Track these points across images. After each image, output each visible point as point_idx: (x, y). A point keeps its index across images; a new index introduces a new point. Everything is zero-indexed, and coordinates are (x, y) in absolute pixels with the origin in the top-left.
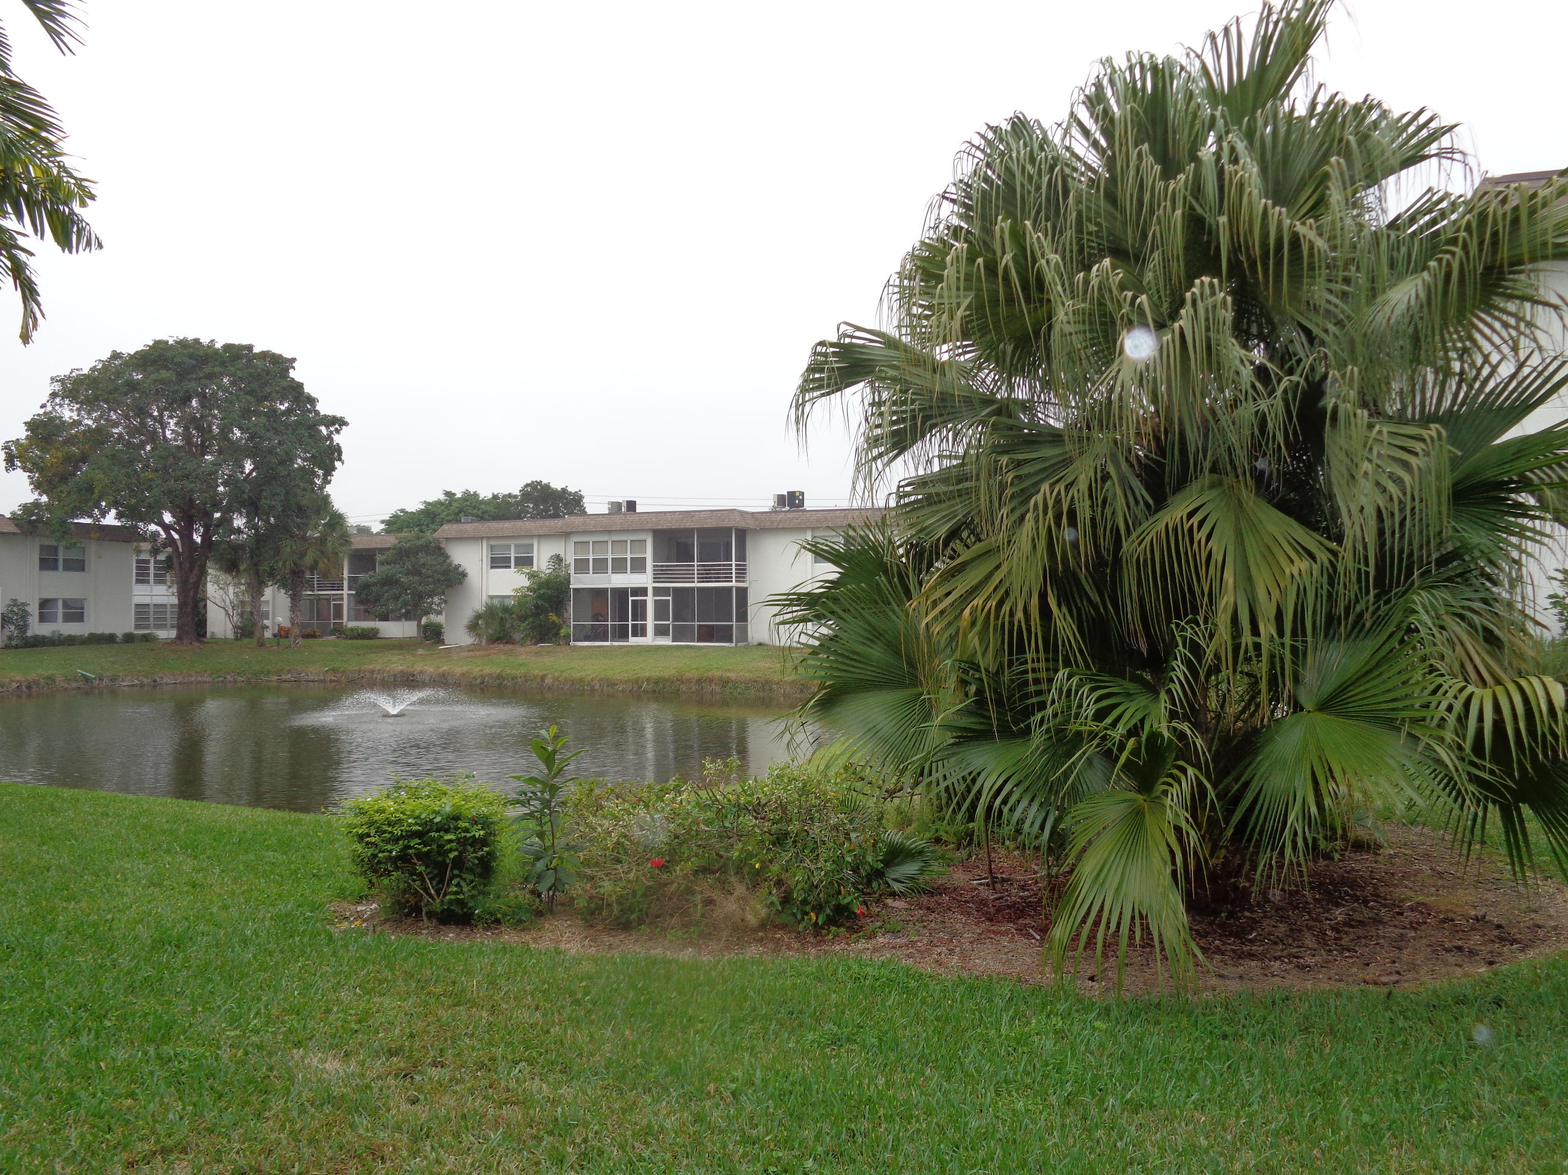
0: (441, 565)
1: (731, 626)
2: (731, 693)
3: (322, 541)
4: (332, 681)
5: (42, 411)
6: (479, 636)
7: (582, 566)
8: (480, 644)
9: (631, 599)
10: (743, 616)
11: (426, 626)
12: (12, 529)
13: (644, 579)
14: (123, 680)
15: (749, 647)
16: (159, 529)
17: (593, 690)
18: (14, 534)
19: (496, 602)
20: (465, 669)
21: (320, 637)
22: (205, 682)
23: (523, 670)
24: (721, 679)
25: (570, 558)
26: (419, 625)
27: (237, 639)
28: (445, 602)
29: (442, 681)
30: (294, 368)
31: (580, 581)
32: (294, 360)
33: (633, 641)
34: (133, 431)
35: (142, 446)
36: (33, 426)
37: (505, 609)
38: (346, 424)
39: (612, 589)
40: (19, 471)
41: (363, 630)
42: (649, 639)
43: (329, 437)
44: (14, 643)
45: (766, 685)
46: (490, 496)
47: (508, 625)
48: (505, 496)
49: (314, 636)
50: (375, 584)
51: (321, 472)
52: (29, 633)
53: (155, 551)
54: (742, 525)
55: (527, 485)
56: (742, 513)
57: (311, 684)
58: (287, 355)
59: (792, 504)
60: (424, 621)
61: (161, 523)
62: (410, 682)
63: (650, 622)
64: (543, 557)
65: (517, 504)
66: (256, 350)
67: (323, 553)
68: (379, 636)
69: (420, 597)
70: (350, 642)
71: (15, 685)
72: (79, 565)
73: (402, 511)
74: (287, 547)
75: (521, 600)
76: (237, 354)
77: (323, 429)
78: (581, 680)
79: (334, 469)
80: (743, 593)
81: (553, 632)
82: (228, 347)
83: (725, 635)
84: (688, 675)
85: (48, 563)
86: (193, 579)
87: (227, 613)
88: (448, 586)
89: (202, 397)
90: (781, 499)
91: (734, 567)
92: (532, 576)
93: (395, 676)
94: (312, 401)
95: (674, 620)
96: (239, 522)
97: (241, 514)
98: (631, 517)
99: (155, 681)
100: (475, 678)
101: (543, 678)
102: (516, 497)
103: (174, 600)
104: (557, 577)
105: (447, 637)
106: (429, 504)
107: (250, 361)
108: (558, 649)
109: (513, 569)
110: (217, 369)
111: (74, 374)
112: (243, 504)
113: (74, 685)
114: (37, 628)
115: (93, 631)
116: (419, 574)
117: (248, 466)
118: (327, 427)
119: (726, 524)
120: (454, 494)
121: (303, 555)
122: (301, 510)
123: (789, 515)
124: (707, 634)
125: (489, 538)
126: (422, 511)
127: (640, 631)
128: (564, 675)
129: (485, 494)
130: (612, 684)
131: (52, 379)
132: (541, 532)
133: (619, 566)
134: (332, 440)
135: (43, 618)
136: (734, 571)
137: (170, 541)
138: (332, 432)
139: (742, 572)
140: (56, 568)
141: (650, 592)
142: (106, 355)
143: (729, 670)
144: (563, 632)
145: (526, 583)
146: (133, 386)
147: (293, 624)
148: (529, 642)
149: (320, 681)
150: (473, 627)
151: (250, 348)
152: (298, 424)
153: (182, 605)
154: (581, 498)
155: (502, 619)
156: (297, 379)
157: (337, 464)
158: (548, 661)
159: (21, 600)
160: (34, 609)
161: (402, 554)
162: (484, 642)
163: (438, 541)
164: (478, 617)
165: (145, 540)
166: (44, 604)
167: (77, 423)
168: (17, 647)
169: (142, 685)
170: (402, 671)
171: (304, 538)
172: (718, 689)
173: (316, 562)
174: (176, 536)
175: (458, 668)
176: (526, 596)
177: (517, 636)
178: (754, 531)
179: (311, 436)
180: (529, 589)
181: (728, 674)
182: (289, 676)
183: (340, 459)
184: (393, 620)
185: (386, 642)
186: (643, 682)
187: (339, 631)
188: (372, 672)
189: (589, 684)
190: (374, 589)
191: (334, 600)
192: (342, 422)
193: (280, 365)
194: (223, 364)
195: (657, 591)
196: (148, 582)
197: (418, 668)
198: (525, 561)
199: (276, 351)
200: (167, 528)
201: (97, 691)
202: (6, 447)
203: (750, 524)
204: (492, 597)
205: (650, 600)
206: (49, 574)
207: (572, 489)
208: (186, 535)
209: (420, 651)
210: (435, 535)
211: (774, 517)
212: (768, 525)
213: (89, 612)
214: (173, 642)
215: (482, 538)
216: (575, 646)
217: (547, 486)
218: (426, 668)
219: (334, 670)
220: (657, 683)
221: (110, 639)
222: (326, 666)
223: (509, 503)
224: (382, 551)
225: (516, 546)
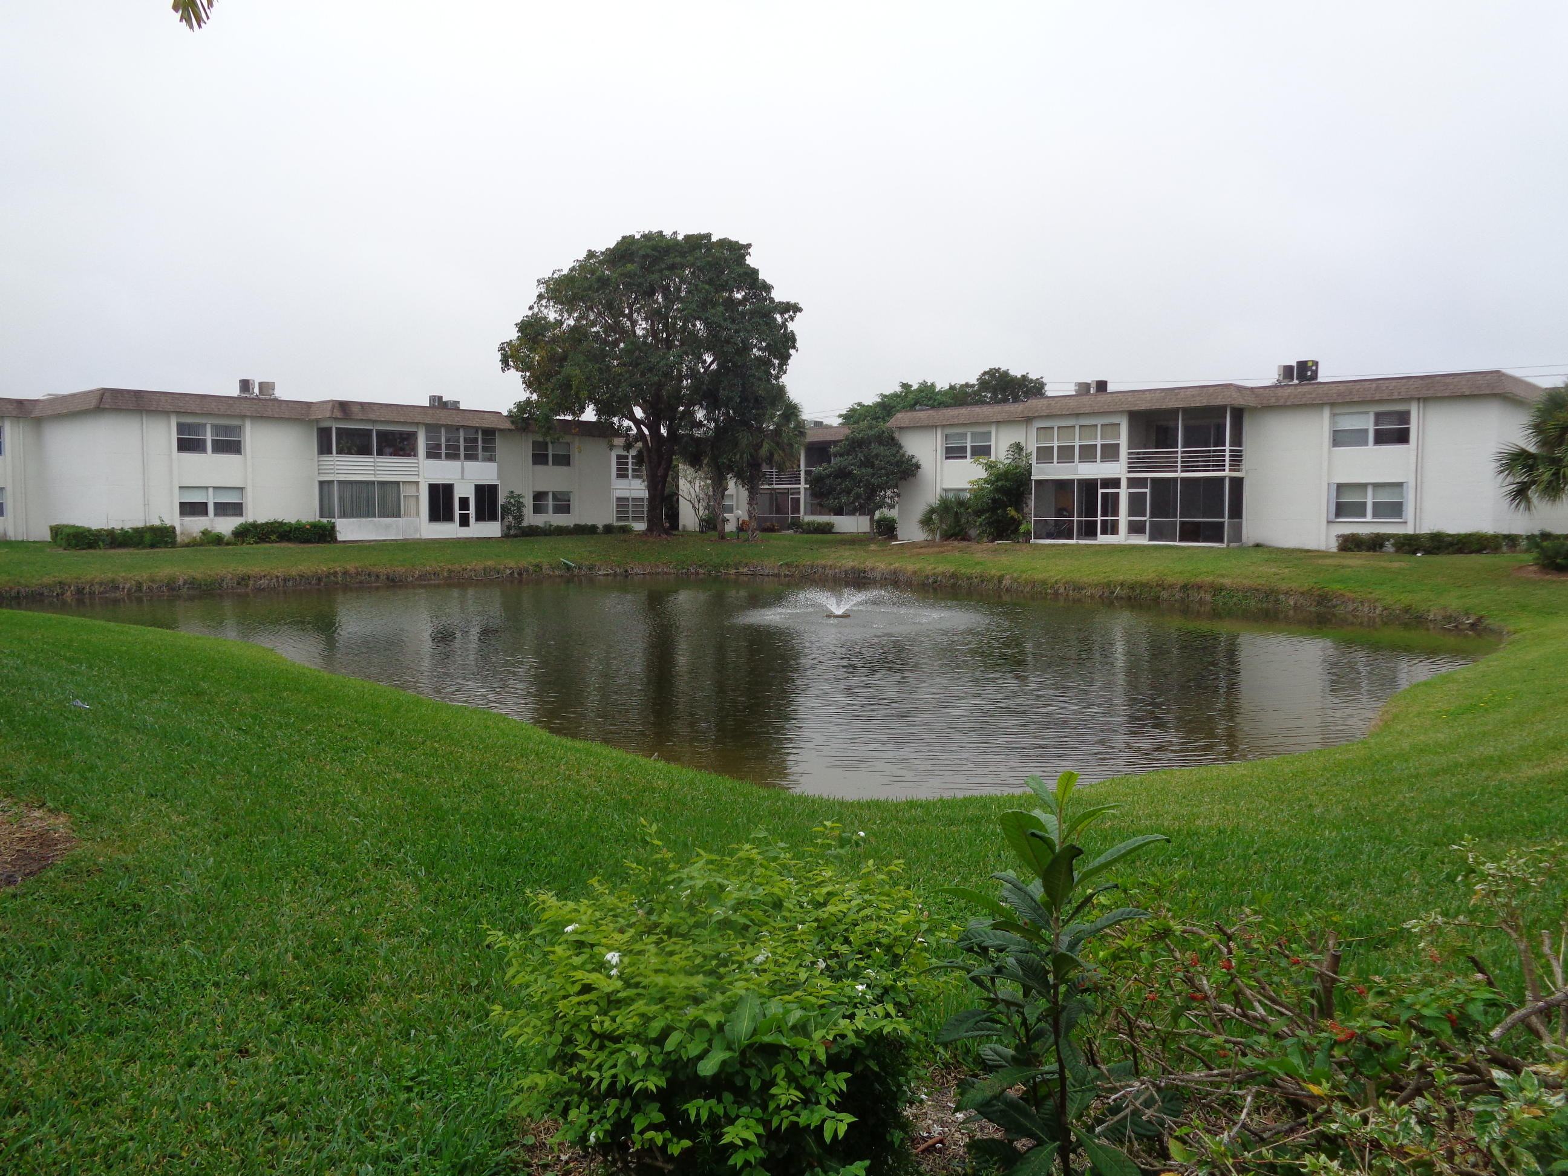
0: (894, 456)
1: (1222, 524)
2: (1225, 604)
3: (777, 432)
4: (786, 576)
5: (530, 313)
6: (932, 531)
7: (1044, 454)
8: (933, 541)
9: (1100, 491)
10: (1237, 511)
11: (879, 522)
12: (508, 425)
13: (1118, 469)
14: (599, 570)
15: (1244, 549)
16: (631, 424)
17: (1056, 594)
18: (510, 430)
19: (951, 495)
20: (918, 566)
21: (778, 530)
22: (670, 574)
23: (978, 569)
24: (1212, 585)
25: (1032, 446)
26: (872, 520)
27: (702, 532)
28: (899, 495)
29: (894, 581)
30: (749, 254)
31: (1041, 472)
32: (749, 246)
33: (1102, 539)
34: (608, 329)
35: (616, 343)
36: (523, 327)
37: (961, 503)
38: (800, 310)
39: (1080, 481)
40: (513, 370)
41: (819, 524)
42: (1122, 537)
43: (784, 325)
44: (512, 532)
45: (1270, 594)
46: (947, 387)
47: (963, 521)
48: (962, 386)
49: (772, 530)
50: (829, 476)
51: (776, 362)
52: (525, 523)
53: (628, 446)
54: (1239, 402)
55: (985, 373)
56: (1240, 389)
57: (766, 578)
58: (743, 241)
59: (1302, 376)
60: (877, 515)
61: (632, 418)
62: (859, 580)
63: (1123, 518)
64: (1001, 449)
65: (975, 393)
66: (714, 239)
67: (778, 444)
68: (834, 530)
69: (872, 491)
70: (806, 536)
71: (508, 572)
72: (564, 460)
73: (859, 404)
74: (744, 439)
75: (978, 493)
76: (697, 243)
77: (778, 317)
78: (1044, 583)
79: (789, 356)
80: (1237, 485)
81: (1012, 528)
82: (688, 238)
83: (1214, 533)
84: (1170, 580)
85: (539, 459)
86: (660, 472)
87: (694, 506)
88: (901, 479)
89: (665, 290)
90: (1288, 371)
91: (1227, 453)
92: (990, 467)
93: (846, 572)
94: (767, 288)
95: (1152, 516)
96: (700, 415)
97: (701, 406)
98: (1101, 398)
99: (626, 571)
100: (927, 577)
101: (1000, 579)
102: (973, 386)
103: (645, 494)
104: (1017, 467)
105: (900, 533)
106: (885, 396)
107: (709, 250)
108: (1018, 546)
109: (969, 460)
110: (678, 260)
111: (556, 276)
112: (705, 397)
113: (557, 573)
114: (531, 519)
115: (578, 522)
116: (872, 466)
117: (708, 358)
118: (782, 314)
119: (1219, 401)
120: (911, 386)
121: (760, 446)
122: (758, 401)
123: (1300, 389)
124: (1190, 533)
125: (943, 426)
126: (878, 404)
127: (1111, 528)
128: (1024, 576)
129: (942, 385)
130: (1079, 588)
131: (538, 281)
132: (1000, 419)
133: (1088, 454)
134: (786, 328)
135: (537, 509)
136: (1227, 458)
137: (640, 435)
138: (786, 320)
139: (1237, 459)
140: (546, 463)
141: (1124, 483)
142: (582, 256)
143: (1223, 576)
144: (1023, 528)
145: (984, 474)
146: (604, 282)
147: (750, 517)
148: (985, 539)
149: (774, 575)
150: (926, 522)
151: (708, 236)
152: (752, 313)
153: (652, 498)
154: (1043, 385)
155: (957, 513)
156: (752, 266)
157: (792, 351)
158: (1005, 560)
159: (517, 493)
160: (528, 502)
161: (854, 445)
162: (938, 538)
163: (891, 432)
164: (932, 511)
165: (619, 436)
166: (539, 496)
167: (559, 323)
168: (515, 536)
169: (615, 575)
170: (853, 567)
171: (760, 430)
172: (1208, 597)
173: (772, 455)
174: (646, 432)
175: (909, 566)
176: (982, 489)
177: (973, 532)
178: (1254, 410)
179: (767, 324)
180: (986, 481)
181: (1222, 580)
182: (746, 570)
183: (794, 347)
184: (847, 514)
185: (839, 537)
186: (1115, 586)
187: (796, 525)
188: (824, 567)
189: (1052, 587)
190: (828, 481)
191: (792, 494)
192: (796, 309)
193: (736, 251)
194: (683, 255)
195: (1132, 483)
196: (627, 476)
197: (869, 564)
198: (981, 451)
199: (733, 238)
200: (637, 422)
201: (576, 579)
202: (501, 349)
203: (1251, 401)
204: (946, 490)
205: (1124, 493)
206: (540, 468)
207: (1033, 376)
208: (654, 431)
209: (873, 547)
210: (888, 424)
211: (1279, 392)
212: (1273, 401)
213: (574, 505)
214: (644, 534)
215: (936, 427)
216: (1037, 545)
217: (1006, 374)
218: (878, 564)
219: (788, 565)
220: (1132, 588)
221: (592, 530)
222: (780, 560)
223: (967, 393)
224: (835, 443)
225: (972, 434)
